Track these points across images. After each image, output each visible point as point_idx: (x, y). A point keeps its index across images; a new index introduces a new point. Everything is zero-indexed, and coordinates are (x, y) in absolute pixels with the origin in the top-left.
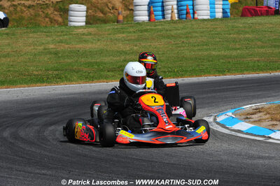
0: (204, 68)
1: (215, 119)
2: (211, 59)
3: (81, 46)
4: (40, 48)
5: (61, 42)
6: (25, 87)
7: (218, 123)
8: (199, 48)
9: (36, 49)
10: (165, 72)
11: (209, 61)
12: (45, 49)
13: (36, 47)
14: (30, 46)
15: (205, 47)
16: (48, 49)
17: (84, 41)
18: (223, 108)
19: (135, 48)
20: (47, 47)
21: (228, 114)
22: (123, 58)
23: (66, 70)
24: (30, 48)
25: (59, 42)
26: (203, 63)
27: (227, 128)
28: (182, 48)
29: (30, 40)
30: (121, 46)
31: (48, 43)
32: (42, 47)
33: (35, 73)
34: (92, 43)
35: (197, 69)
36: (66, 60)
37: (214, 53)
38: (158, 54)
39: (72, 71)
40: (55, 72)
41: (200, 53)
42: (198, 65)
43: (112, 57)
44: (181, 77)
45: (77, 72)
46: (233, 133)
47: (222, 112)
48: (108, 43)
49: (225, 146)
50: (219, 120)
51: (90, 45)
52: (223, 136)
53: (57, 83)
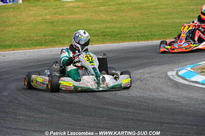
0: (169, 32)
1: (177, 73)
2: (174, 26)
3: (71, 16)
4: (39, 18)
5: (56, 13)
6: (27, 49)
7: (180, 76)
8: (165, 17)
9: (36, 20)
10: (138, 36)
11: (173, 27)
12: (43, 19)
13: (36, 18)
14: (31, 17)
15: (170, 16)
16: (46, 19)
17: (74, 12)
18: (183, 64)
19: (114, 17)
20: (44, 18)
21: (187, 68)
22: (105, 25)
23: (60, 35)
24: (31, 19)
25: (54, 14)
26: (168, 29)
27: (187, 80)
28: (151, 18)
29: (32, 13)
30: (103, 16)
31: (46, 15)
32: (41, 18)
33: (36, 38)
34: (80, 14)
35: (164, 33)
36: (60, 28)
37: (177, 21)
38: (133, 22)
39: (65, 36)
40: (51, 38)
41: (166, 21)
42: (165, 31)
43: (96, 25)
44: (151, 40)
45: (68, 37)
46: (192, 84)
47: (183, 67)
48: (93, 14)
49: (185, 94)
50: (180, 73)
51: (79, 16)
52: (184, 86)
53: (53, 46)
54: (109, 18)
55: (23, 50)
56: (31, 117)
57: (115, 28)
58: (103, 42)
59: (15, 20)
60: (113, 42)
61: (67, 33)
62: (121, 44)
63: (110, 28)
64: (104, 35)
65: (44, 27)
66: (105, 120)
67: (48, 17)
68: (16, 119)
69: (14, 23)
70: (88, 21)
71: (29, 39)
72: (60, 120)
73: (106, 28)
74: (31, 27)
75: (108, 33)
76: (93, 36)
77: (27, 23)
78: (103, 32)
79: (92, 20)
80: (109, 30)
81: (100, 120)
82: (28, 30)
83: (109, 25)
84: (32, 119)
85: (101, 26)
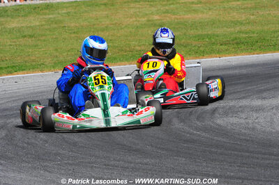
54: (244, 18)
55: (119, 65)
56: (131, 163)
57: (253, 33)
58: (236, 53)
59: (108, 22)
60: (250, 53)
61: (183, 41)
62: (262, 55)
63: (246, 33)
64: (237, 43)
65: (149, 32)
66: (238, 166)
67: (156, 17)
68: (108, 165)
69: (106, 27)
70: (214, 24)
71: (128, 49)
72: (172, 166)
73: (240, 32)
74: (130, 32)
75: (243, 40)
76: (221, 45)
77: (126, 26)
78: (236, 39)
79: (219, 21)
80: (244, 35)
81: (231, 166)
82: (127, 36)
83: (243, 28)
84: (132, 165)
85: (232, 29)
